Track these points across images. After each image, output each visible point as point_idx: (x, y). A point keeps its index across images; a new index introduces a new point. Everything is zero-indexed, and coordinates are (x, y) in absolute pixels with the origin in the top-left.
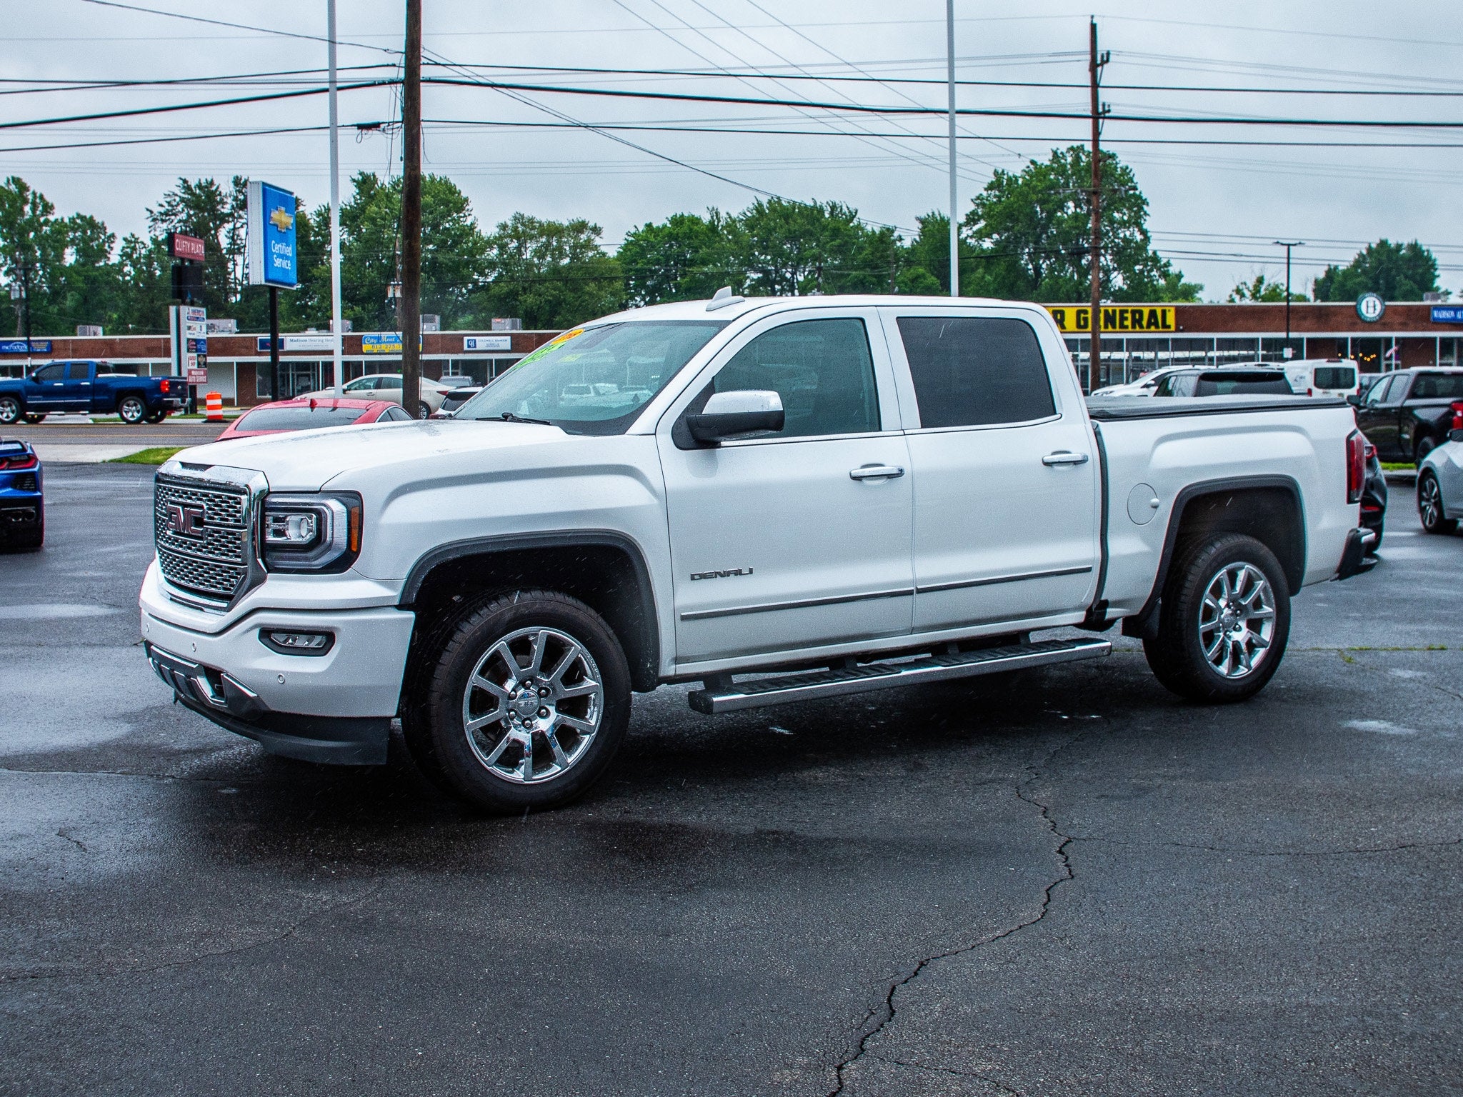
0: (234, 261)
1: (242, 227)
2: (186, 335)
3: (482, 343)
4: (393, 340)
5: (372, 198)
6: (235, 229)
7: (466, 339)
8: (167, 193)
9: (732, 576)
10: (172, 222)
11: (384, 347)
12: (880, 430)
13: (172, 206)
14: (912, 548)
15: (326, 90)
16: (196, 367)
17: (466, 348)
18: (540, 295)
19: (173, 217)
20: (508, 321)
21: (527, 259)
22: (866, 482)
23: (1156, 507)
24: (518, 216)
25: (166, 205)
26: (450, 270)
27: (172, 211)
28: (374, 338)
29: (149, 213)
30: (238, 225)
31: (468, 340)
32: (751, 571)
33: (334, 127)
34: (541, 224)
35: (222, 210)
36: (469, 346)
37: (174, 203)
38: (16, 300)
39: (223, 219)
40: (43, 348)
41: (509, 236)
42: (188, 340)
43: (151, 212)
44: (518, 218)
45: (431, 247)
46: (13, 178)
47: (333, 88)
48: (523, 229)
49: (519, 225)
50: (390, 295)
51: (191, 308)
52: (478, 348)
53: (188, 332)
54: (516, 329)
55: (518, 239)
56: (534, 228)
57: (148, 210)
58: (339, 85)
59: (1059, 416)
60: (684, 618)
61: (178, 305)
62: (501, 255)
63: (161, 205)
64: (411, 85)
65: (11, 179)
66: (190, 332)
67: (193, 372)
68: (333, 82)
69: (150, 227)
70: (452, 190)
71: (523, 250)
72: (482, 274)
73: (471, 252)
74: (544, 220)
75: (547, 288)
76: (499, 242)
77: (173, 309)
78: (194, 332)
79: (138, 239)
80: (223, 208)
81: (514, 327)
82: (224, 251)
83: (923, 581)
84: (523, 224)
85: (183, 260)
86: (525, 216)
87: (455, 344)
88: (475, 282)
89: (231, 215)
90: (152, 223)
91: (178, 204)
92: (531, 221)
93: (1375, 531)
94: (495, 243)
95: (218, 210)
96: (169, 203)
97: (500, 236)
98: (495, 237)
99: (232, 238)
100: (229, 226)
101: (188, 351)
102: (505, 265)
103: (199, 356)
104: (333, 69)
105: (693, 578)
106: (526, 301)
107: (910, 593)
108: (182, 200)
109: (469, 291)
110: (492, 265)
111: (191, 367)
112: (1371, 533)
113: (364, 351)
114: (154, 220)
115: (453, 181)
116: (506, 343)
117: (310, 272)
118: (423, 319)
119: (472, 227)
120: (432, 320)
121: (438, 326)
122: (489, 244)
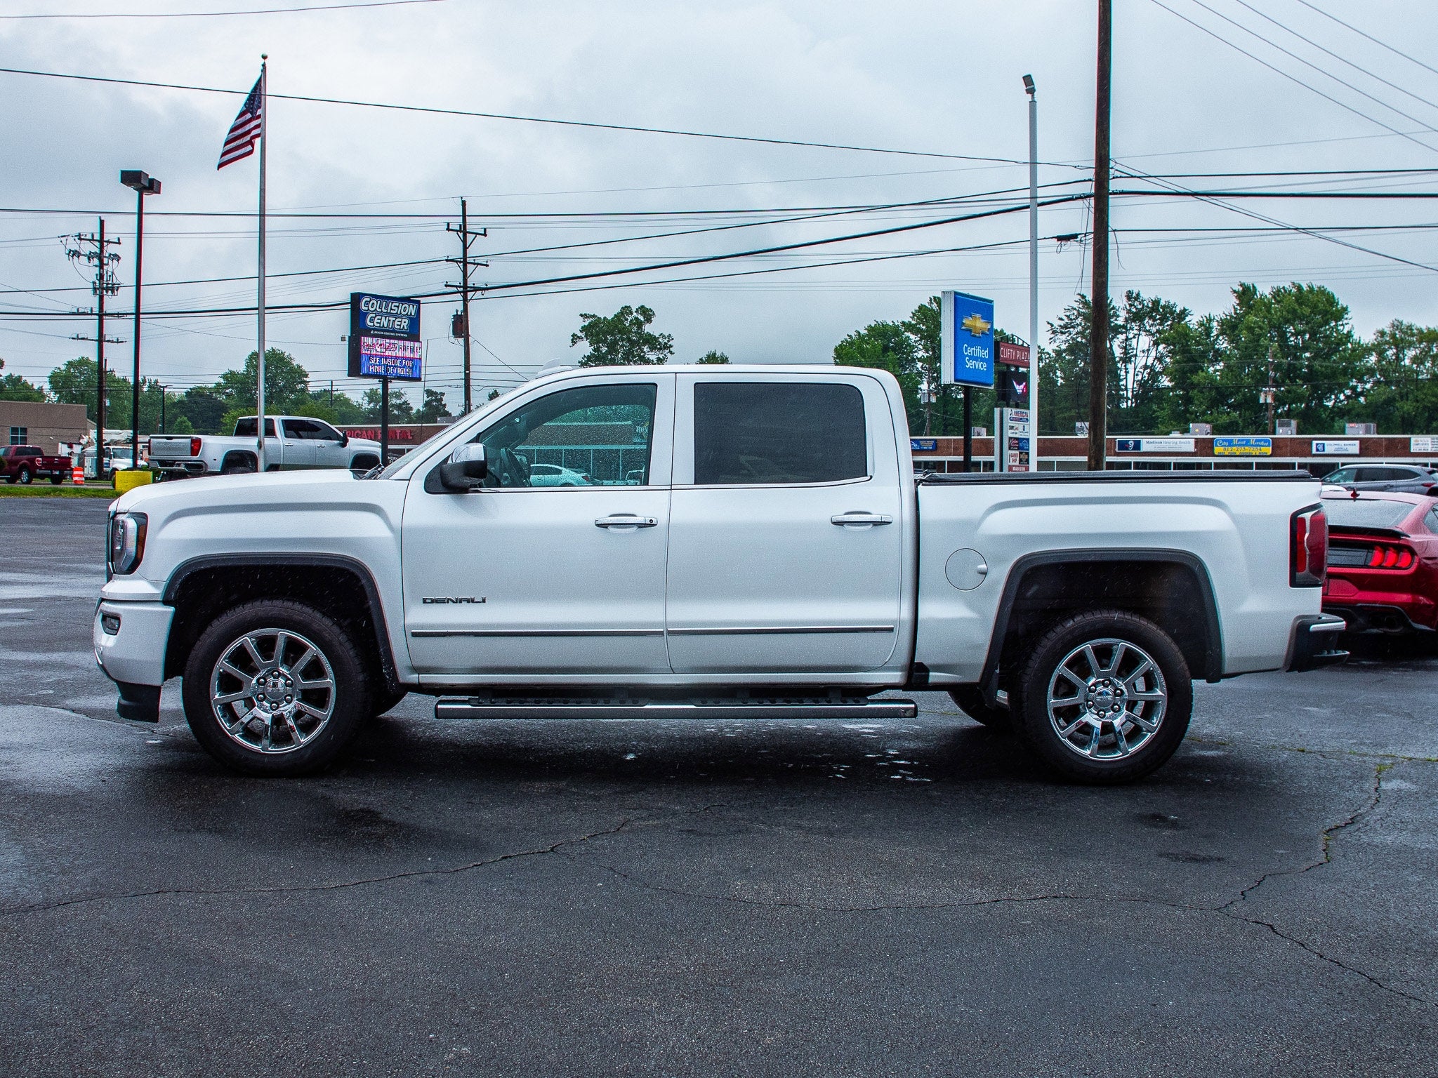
0: (1126, 369)
1: (1134, 337)
2: (1009, 433)
3: (1331, 447)
4: (1244, 442)
5: (1250, 307)
6: (1127, 339)
7: (1314, 443)
8: (1067, 308)
9: (464, 603)
10: (1070, 334)
11: (1235, 450)
12: (647, 484)
13: (1071, 319)
14: (665, 592)
15: (1027, 207)
16: (1017, 463)
17: (1314, 451)
18: (1417, 401)
19: (1072, 330)
20: (1362, 426)
21: (1405, 366)
22: (611, 529)
23: (984, 573)
24: (1396, 323)
25: (1065, 318)
26: (1327, 377)
27: (1071, 323)
28: (1226, 441)
29: (1049, 326)
30: (1131, 336)
31: (1317, 444)
32: (484, 601)
33: (1034, 239)
34: (1420, 331)
35: (1116, 322)
36: (1317, 450)
37: (1073, 317)
38: (925, 404)
39: (1117, 330)
40: (929, 446)
41: (1387, 343)
42: (1010, 438)
43: (1052, 325)
44: (1397, 326)
45: (1308, 355)
46: (935, 298)
47: (1034, 204)
48: (1400, 337)
49: (1397, 332)
50: (1262, 401)
51: (1014, 410)
52: (1326, 452)
53: (1010, 431)
54: (1370, 433)
55: (1397, 347)
56: (1413, 335)
57: (1048, 323)
58: (1040, 201)
59: (868, 478)
60: (415, 635)
61: (1001, 406)
62: (1379, 361)
63: (1061, 319)
64: (1101, 196)
65: (932, 298)
66: (1013, 431)
67: (1014, 468)
68: (1033, 197)
69: (1050, 339)
70: (1331, 300)
71: (1401, 355)
72: (1361, 380)
73: (1350, 360)
74: (1424, 328)
75: (1425, 394)
76: (1378, 349)
77: (997, 411)
78: (1016, 431)
79: (1044, 349)
80: (1116, 320)
81: (1367, 432)
82: (1117, 359)
83: (674, 624)
84: (1401, 331)
85: (1008, 366)
86: (1404, 323)
87: (1303, 448)
88: (1354, 389)
89: (1124, 327)
90: (1053, 335)
91: (1077, 318)
92: (1410, 327)
93: (1345, 620)
94: (1373, 350)
95: (1112, 322)
96: (1068, 317)
97: (1379, 343)
98: (1373, 345)
99: (1125, 348)
100: (1122, 337)
101: (1010, 449)
102: (1383, 371)
103: (1020, 453)
104: (1034, 186)
105: (425, 601)
106: (1403, 407)
107: (661, 633)
108: (1079, 314)
109: (1347, 397)
110: (1371, 372)
111: (1011, 463)
112: (1342, 621)
113: (1216, 453)
114: (1054, 332)
115: (1330, 289)
116: (1354, 447)
117: (1189, 378)
118: (1279, 424)
119: (1349, 335)
120: (1289, 425)
121: (1295, 431)
122: (1367, 350)
